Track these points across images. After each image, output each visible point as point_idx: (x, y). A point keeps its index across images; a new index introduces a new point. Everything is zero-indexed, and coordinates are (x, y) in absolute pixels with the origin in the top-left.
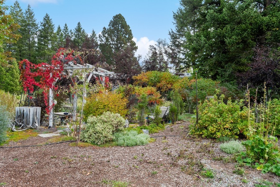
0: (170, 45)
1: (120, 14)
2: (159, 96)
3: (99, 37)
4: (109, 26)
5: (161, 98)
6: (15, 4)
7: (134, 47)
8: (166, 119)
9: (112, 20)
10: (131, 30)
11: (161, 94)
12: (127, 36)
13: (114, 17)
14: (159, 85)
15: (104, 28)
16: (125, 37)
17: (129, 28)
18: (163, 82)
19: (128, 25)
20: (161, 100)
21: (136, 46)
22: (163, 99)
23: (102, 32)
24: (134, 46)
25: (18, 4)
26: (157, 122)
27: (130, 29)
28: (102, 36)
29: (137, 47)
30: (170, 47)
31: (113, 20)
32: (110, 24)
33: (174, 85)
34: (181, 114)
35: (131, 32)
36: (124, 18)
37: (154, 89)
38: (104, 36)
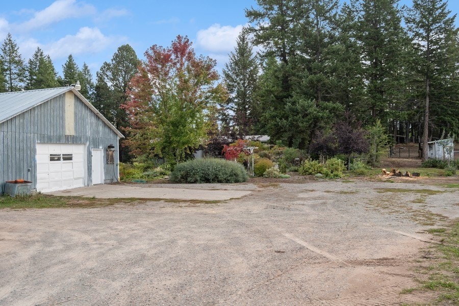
1: (128, 45)
15: (106, 63)
31: (119, 52)
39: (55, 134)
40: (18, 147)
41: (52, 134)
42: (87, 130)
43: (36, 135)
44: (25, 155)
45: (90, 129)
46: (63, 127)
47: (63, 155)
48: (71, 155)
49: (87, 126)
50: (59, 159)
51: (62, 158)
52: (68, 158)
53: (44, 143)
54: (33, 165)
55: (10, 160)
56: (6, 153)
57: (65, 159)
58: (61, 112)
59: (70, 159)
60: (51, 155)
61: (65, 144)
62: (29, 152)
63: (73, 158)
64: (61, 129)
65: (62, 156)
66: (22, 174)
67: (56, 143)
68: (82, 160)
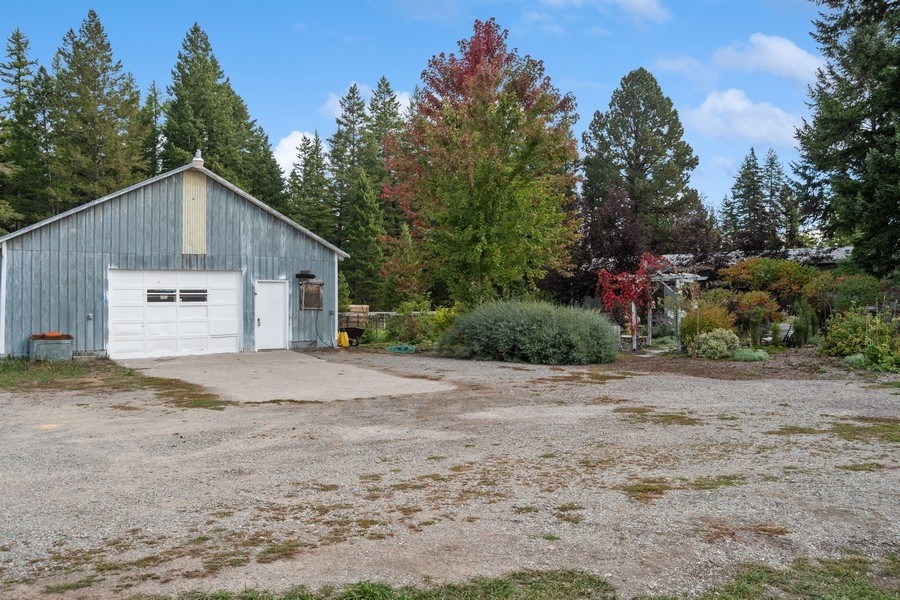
0: (801, 165)
1: (641, 69)
2: (776, 307)
3: (584, 139)
4: (610, 106)
5: (780, 310)
6: (380, 86)
7: (686, 159)
8: (789, 343)
9: (620, 88)
10: (675, 113)
11: (779, 304)
12: (665, 130)
13: (624, 79)
14: (774, 286)
15: (598, 114)
16: (659, 133)
17: (671, 104)
18: (784, 281)
19: (668, 99)
20: (780, 314)
21: (694, 156)
22: (783, 313)
23: (592, 125)
24: (688, 157)
25: (388, 85)
26: (775, 343)
27: (673, 109)
28: (592, 135)
29: (697, 159)
30: (801, 170)
31: (623, 87)
32: (614, 100)
33: (805, 287)
34: (813, 334)
35: (677, 119)
36: (653, 79)
37: (765, 295)
38: (597, 136)
39: (155, 253)
40: (63, 276)
41: (147, 253)
42: (243, 245)
43: (108, 255)
44: (80, 290)
45: (252, 242)
46: (177, 238)
47: (181, 291)
48: (206, 291)
49: (243, 237)
50: (171, 299)
51: (178, 297)
52: (197, 297)
53: (128, 269)
54: (99, 308)
55: (45, 299)
56: (37, 286)
57: (185, 299)
58: (171, 212)
59: (203, 299)
60: (149, 291)
61: (182, 270)
62: (89, 286)
63: (208, 298)
64: (171, 242)
65: (178, 293)
66: (74, 323)
67: (159, 270)
68: (235, 301)
